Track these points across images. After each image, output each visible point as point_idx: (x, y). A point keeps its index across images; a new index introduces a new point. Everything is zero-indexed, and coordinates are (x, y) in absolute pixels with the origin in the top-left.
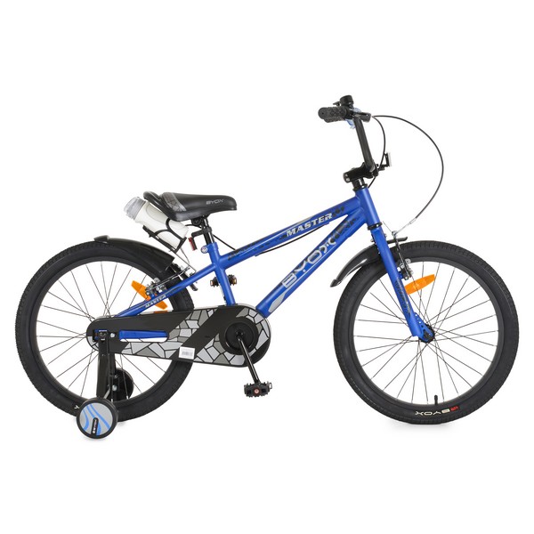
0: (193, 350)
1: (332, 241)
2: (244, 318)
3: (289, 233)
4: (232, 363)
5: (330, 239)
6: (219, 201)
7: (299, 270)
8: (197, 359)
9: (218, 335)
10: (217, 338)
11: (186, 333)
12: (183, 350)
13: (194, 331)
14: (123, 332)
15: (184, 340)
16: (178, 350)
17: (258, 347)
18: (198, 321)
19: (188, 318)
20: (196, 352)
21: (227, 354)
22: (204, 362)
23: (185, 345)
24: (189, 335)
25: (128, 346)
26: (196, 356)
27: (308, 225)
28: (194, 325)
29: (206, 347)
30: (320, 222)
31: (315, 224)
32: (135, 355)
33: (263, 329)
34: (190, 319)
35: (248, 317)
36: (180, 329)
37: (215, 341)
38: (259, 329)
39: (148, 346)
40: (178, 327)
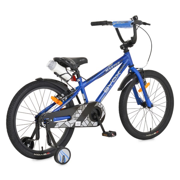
0: (80, 122)
1: (120, 73)
2: (97, 106)
3: (106, 70)
4: (94, 125)
5: (119, 72)
7: (109, 85)
8: (82, 126)
9: (88, 115)
10: (88, 116)
11: (78, 115)
12: (77, 122)
13: (81, 114)
14: (55, 118)
15: (77, 118)
16: (75, 123)
17: (102, 118)
18: (82, 110)
19: (78, 109)
20: (81, 123)
21: (92, 122)
22: (84, 127)
23: (78, 120)
24: (79, 116)
25: (57, 124)
26: (81, 125)
27: (112, 67)
28: (80, 112)
29: (85, 120)
30: (116, 65)
32: (60, 127)
33: (103, 110)
34: (79, 110)
35: (98, 106)
36: (76, 114)
37: (87, 117)
38: (102, 110)
39: (64, 123)
40: (75, 113)
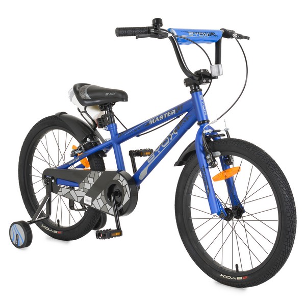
0: (91, 198)
1: (175, 132)
2: (117, 181)
4: (110, 212)
6: (114, 94)
7: (156, 151)
8: (93, 206)
9: (103, 191)
10: (103, 194)
11: (88, 186)
12: (86, 197)
13: (92, 185)
15: (87, 191)
16: (84, 197)
17: (124, 203)
18: (93, 178)
20: (93, 201)
21: (107, 205)
22: (96, 209)
23: (87, 194)
24: (89, 188)
25: (60, 190)
26: (92, 204)
27: (161, 118)
28: (91, 181)
29: (97, 198)
30: (168, 116)
31: (165, 117)
32: (64, 196)
33: (127, 191)
34: (89, 177)
35: (119, 180)
36: (85, 183)
37: (101, 195)
38: (125, 191)
39: (69, 192)
40: (83, 181)
